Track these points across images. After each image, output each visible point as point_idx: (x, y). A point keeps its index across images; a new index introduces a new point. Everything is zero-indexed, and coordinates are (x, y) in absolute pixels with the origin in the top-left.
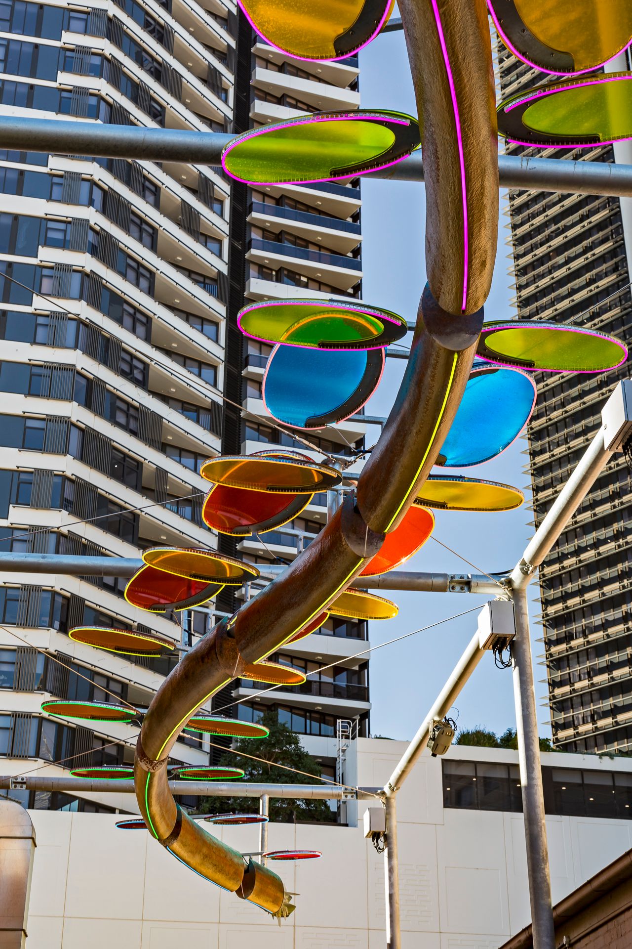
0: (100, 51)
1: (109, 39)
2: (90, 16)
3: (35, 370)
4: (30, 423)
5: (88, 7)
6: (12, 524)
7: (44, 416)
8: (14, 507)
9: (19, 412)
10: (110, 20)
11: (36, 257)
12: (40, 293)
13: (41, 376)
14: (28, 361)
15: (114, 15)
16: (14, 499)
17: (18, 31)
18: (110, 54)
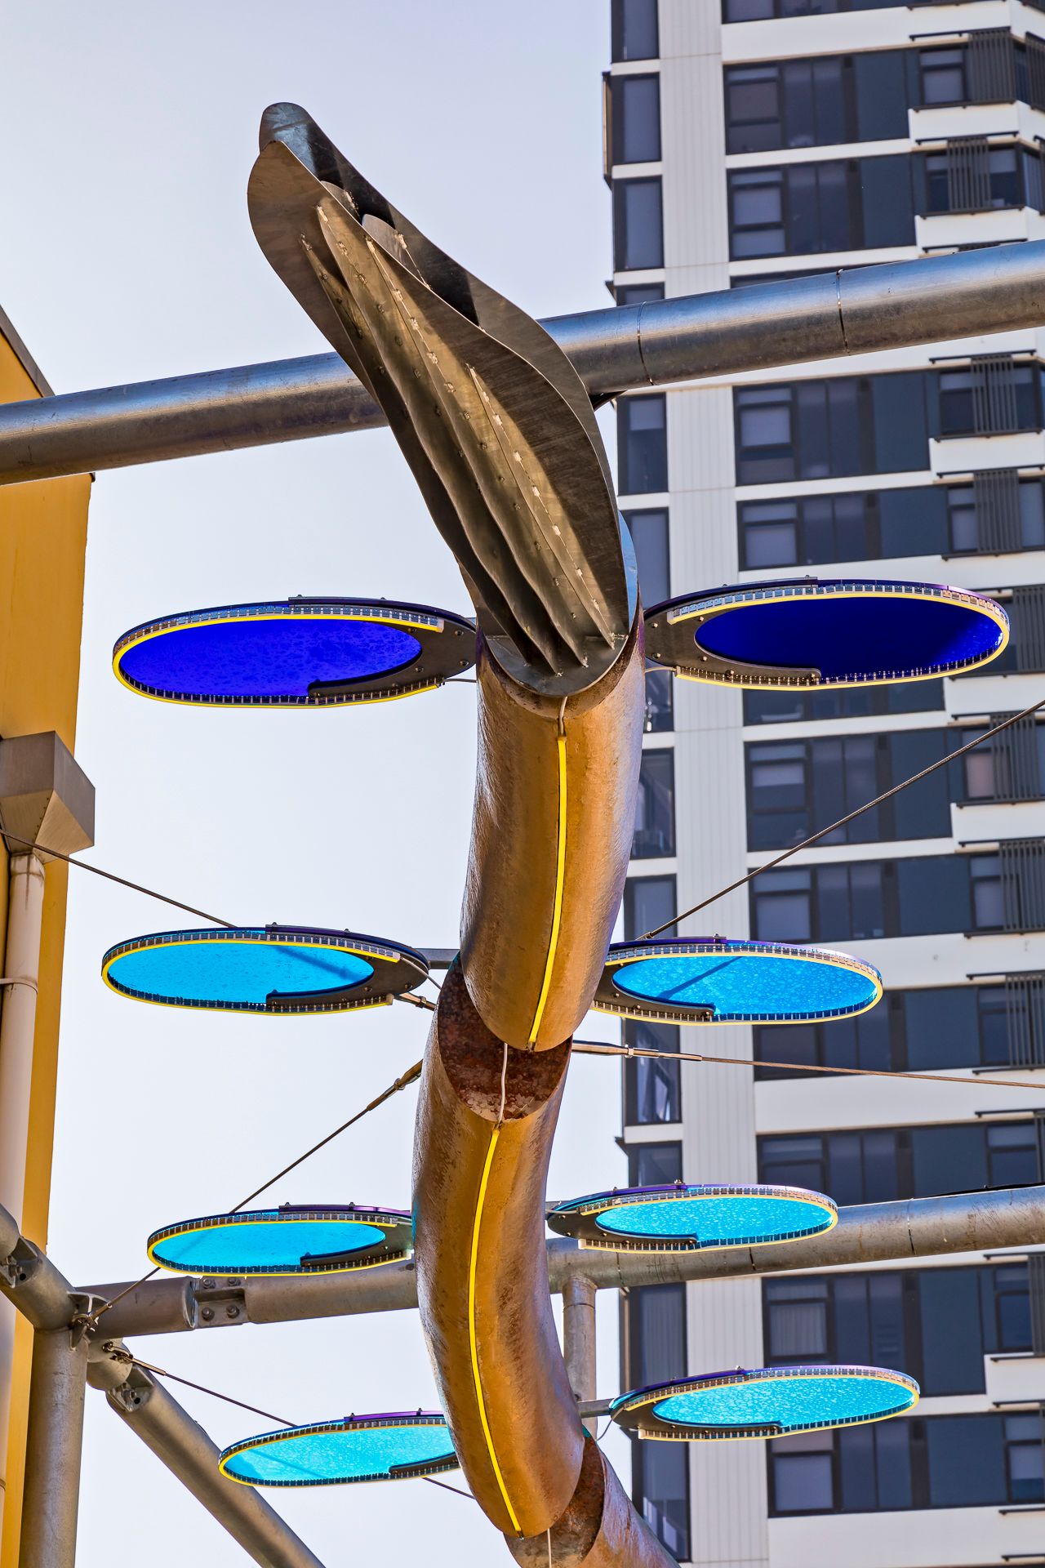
0: (1009, 139)
1: (1025, 101)
2: (969, 52)
3: (990, 998)
4: (999, 1138)
5: (960, 33)
6: (997, 1404)
7: (1030, 1115)
8: (995, 1360)
9: (969, 1116)
10: (1019, 46)
11: (941, 707)
12: (966, 800)
13: (1003, 1011)
14: (966, 981)
15: (1029, 35)
16: (991, 1338)
17: (803, 139)
18: (1036, 138)
